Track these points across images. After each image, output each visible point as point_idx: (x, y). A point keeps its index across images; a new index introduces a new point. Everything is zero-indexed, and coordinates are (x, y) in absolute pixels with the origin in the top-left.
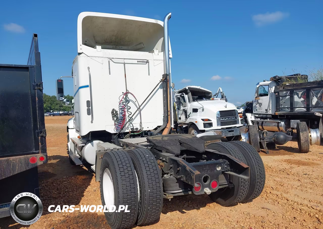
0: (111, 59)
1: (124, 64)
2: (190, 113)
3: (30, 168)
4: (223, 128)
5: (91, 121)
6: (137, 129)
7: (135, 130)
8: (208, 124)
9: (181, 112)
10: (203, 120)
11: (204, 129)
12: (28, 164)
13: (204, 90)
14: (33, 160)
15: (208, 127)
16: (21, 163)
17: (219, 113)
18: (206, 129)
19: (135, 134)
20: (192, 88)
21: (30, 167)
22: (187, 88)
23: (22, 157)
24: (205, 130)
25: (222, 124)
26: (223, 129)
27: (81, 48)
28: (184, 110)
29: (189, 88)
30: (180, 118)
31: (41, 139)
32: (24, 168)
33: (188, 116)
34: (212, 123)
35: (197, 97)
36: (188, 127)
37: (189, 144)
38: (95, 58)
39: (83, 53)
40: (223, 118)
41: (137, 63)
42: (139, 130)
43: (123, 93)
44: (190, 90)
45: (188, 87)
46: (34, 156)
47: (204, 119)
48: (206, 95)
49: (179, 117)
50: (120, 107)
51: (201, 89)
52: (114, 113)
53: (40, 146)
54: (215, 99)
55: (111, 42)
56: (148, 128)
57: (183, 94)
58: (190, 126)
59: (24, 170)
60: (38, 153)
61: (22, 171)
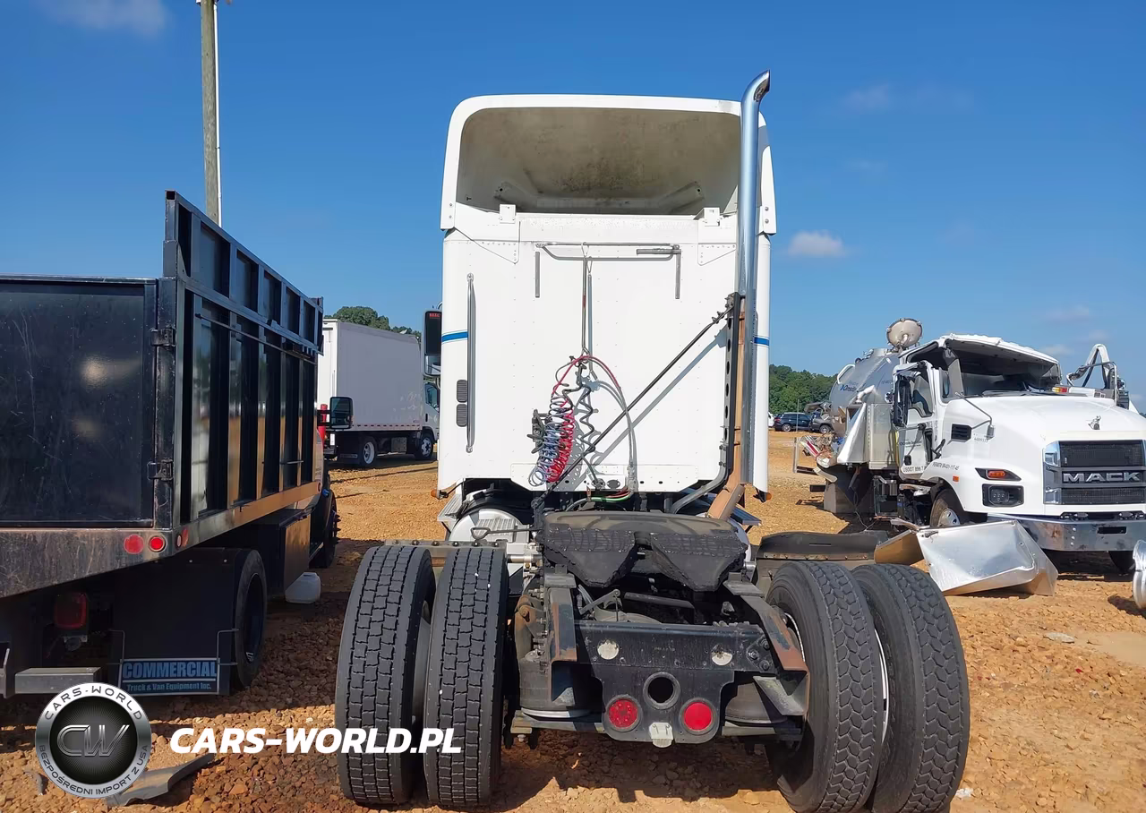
0: (544, 248)
1: (586, 260)
2: (943, 441)
3: (124, 565)
4: (1074, 513)
5: (468, 446)
6: (614, 483)
7: (607, 487)
8: (1004, 491)
9: (912, 435)
10: (982, 472)
11: (982, 509)
12: (120, 553)
13: (1020, 354)
14: (134, 544)
15: (1002, 504)
16: (102, 548)
17: (1056, 450)
18: (991, 511)
19: (609, 499)
20: (963, 342)
21: (124, 561)
22: (941, 343)
23: (108, 533)
24: (986, 514)
25: (1068, 495)
26: (1072, 515)
27: (453, 212)
28: (922, 427)
29: (947, 342)
30: (908, 460)
31: (159, 486)
32: (109, 564)
33: (934, 455)
34: (1021, 488)
35: (999, 378)
36: (933, 495)
37: (668, 555)
38: (492, 246)
39: (454, 229)
40: (1073, 473)
41: (636, 256)
42: (620, 488)
43: (572, 358)
44: (956, 352)
45: (947, 337)
46: (138, 533)
47: (989, 471)
48: (1034, 373)
49: (906, 454)
50: (555, 404)
51: (1002, 349)
52: (540, 426)
53: (157, 506)
54: (1071, 390)
55: (589, 189)
56: (661, 483)
57: (923, 364)
58: (938, 493)
59: (109, 569)
60: (149, 526)
61: (102, 571)
